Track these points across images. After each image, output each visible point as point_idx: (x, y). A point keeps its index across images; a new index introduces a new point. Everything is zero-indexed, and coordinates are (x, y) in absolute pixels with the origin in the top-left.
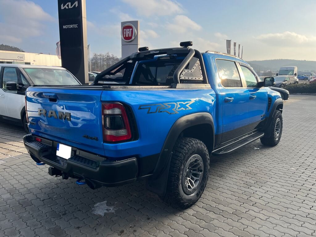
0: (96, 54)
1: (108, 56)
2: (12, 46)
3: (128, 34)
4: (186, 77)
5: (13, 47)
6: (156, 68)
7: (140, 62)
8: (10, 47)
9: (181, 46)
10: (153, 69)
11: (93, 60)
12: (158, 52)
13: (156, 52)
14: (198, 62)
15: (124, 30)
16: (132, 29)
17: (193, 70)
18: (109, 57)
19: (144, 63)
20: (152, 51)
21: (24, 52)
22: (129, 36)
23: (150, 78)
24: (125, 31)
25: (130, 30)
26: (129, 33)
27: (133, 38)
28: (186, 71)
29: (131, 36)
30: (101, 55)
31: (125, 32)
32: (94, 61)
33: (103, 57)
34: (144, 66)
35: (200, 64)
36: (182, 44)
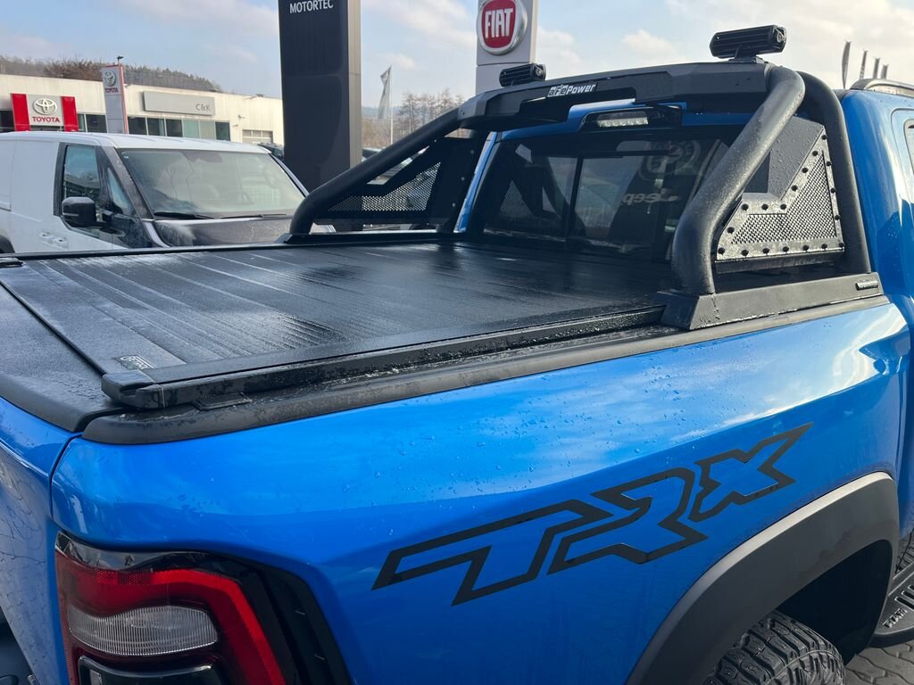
0: (411, 96)
1: (446, 101)
2: (192, 76)
3: (500, 26)
4: (750, 247)
5: (195, 78)
6: (576, 160)
7: (505, 134)
8: (187, 76)
9: (715, 54)
10: (561, 168)
11: (402, 113)
12: (588, 88)
13: (581, 90)
14: (822, 146)
15: (488, 13)
16: (511, 10)
17: (790, 198)
18: (450, 103)
19: (527, 142)
20: (558, 83)
21: (214, 91)
22: (503, 35)
23: (547, 204)
24: (490, 17)
25: (505, 14)
26: (502, 23)
27: (514, 40)
28: (754, 203)
29: (508, 34)
30: (425, 99)
31: (490, 20)
32: (404, 117)
33: (432, 104)
34: (523, 152)
35: (828, 159)
36: (722, 43)
